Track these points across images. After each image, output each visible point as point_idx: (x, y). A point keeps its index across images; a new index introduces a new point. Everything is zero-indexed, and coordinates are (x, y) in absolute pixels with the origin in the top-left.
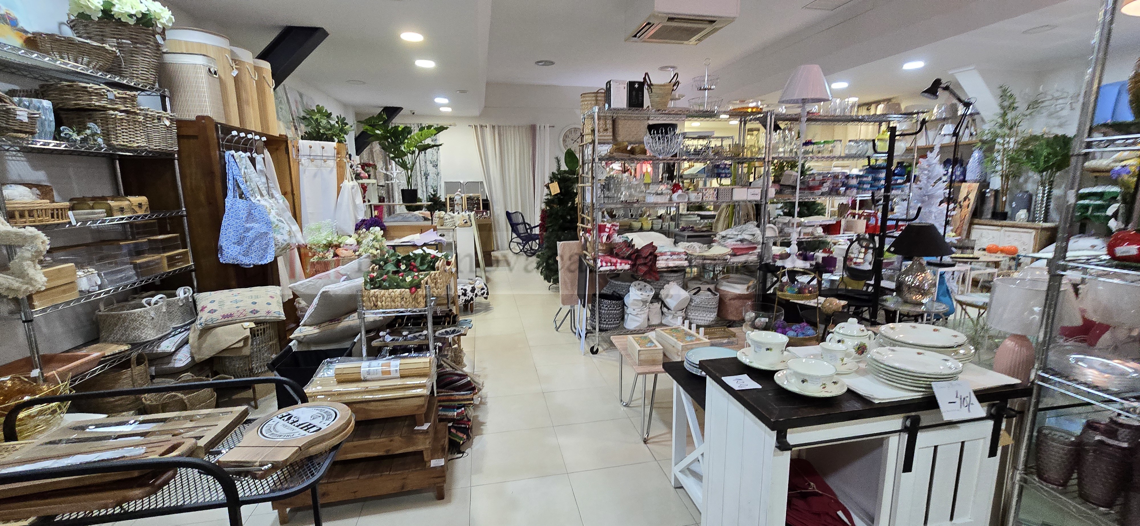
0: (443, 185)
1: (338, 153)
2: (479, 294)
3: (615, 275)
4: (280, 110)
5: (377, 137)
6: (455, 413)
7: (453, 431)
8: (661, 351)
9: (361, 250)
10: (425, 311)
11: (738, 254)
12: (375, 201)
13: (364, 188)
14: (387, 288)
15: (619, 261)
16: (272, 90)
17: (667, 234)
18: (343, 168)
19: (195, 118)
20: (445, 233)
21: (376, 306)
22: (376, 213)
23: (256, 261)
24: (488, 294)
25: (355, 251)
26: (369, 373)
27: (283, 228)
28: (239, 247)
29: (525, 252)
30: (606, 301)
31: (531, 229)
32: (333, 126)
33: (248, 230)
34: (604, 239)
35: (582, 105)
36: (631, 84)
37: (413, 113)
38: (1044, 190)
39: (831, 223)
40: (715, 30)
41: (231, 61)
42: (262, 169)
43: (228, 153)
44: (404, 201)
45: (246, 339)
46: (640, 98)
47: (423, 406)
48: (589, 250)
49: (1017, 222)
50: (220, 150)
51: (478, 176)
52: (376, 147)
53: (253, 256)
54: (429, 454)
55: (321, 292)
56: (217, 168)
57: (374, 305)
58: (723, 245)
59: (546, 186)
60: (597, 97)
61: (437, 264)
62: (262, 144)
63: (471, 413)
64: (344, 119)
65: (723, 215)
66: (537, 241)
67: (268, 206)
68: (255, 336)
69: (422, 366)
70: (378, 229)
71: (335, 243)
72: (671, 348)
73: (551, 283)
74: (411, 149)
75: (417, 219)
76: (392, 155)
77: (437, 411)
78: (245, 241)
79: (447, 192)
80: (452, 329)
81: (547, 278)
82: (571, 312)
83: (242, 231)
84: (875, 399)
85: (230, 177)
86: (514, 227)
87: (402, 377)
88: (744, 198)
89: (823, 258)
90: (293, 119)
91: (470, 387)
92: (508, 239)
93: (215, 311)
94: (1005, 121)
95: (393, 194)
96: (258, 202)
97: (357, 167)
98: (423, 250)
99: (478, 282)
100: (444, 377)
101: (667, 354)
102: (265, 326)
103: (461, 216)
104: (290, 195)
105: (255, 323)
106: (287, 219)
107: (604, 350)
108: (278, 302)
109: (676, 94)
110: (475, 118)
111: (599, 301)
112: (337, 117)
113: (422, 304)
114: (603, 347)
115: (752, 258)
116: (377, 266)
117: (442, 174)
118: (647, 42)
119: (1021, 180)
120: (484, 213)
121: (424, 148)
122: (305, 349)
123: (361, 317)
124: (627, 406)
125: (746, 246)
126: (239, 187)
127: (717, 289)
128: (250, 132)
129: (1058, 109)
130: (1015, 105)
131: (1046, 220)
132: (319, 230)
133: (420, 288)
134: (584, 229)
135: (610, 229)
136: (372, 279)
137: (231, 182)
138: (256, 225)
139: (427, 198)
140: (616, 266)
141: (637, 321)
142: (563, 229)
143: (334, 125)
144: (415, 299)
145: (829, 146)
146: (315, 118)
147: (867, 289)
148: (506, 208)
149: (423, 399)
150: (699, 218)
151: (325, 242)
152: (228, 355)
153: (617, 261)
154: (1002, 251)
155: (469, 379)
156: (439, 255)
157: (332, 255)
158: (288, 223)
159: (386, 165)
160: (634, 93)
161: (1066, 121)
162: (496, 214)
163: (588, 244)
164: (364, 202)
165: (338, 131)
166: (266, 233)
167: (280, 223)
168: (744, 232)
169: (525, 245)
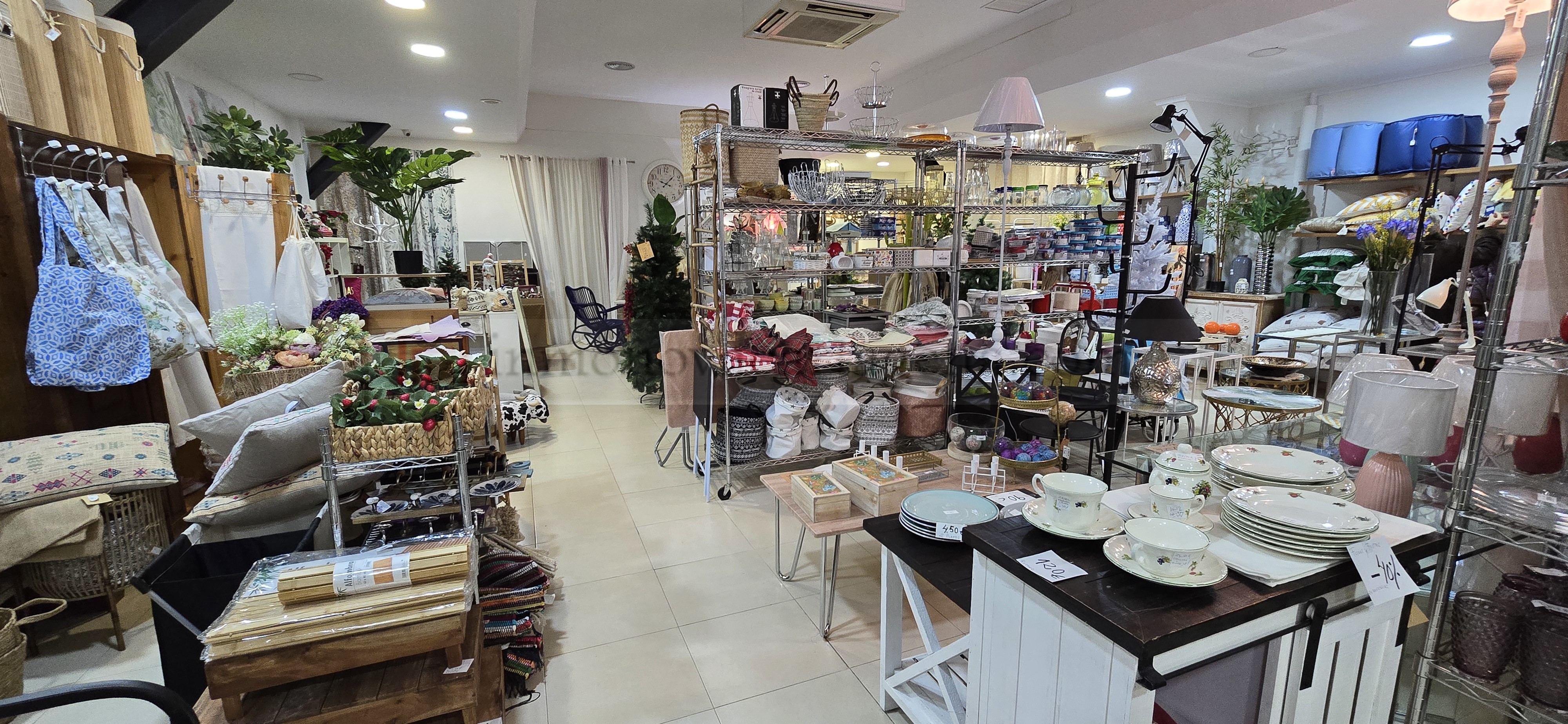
0: (462, 247)
1: (275, 190)
2: (534, 414)
3: (751, 380)
4: (159, 115)
5: (348, 165)
6: (514, 628)
7: (512, 657)
8: (848, 497)
9: (324, 353)
10: (452, 459)
11: (923, 343)
12: (346, 271)
13: (327, 251)
14: (378, 423)
15: (758, 359)
16: (138, 75)
17: (819, 316)
18: (285, 214)
20: (471, 321)
21: (358, 456)
22: (348, 291)
23: (112, 379)
24: (547, 414)
25: (312, 357)
26: (349, 582)
27: (168, 318)
28: (72, 355)
29: (598, 347)
30: (740, 419)
31: (605, 312)
32: (263, 144)
33: (90, 323)
34: (735, 326)
35: (682, 128)
36: (769, 93)
37: (408, 135)
38: (1265, 255)
39: (1039, 297)
40: (872, 28)
41: (44, 13)
42: (119, 212)
43: (40, 183)
44: (399, 270)
45: (91, 527)
46: (784, 115)
47: (460, 630)
48: (710, 343)
49: (1237, 294)
50: (21, 174)
51: (521, 235)
52: (346, 184)
53: (104, 370)
54: (474, 714)
55: (246, 432)
56: (17, 210)
57: (355, 454)
58: (900, 331)
59: (629, 247)
60: (705, 116)
61: (470, 375)
62: (118, 170)
63: (540, 621)
64: (285, 133)
65: (895, 287)
66: (615, 330)
67: (134, 278)
68: (112, 518)
69: (453, 559)
70: (354, 317)
71: (272, 343)
72: (860, 490)
73: (644, 393)
74: (410, 185)
75: (424, 299)
76: (373, 195)
77: (483, 626)
78: (86, 344)
79: (469, 257)
80: (498, 480)
81: (642, 388)
82: (684, 437)
83: (77, 325)
84: (1269, 580)
85: (47, 224)
86: (579, 310)
87: (416, 583)
88: (929, 263)
89: (1027, 345)
90: (188, 132)
91: (537, 578)
92: (569, 329)
93: (20, 477)
94: (1220, 167)
95: (377, 260)
96: (111, 272)
97: (313, 217)
98: (441, 351)
99: (530, 396)
100: (489, 565)
101: (857, 503)
102: (134, 499)
103: (493, 295)
104: (183, 262)
105: (111, 494)
106: (176, 302)
107: (739, 492)
108: (161, 452)
109: (835, 109)
110: (510, 145)
111: (729, 419)
112: (272, 129)
113: (447, 447)
114: (735, 488)
115: (941, 347)
116: (357, 384)
117: (460, 230)
118: (773, 39)
119: (1237, 242)
120: (532, 290)
121: (430, 186)
122: (218, 538)
123: (328, 475)
124: (788, 580)
125: (934, 332)
126: (69, 244)
127: (895, 395)
128: (94, 146)
129: (1275, 155)
130: (1230, 148)
131: (1267, 292)
132: (240, 320)
133: (442, 419)
134: (702, 312)
135: (741, 310)
136: (349, 408)
137: (50, 234)
138: (110, 315)
139: (436, 267)
140: (753, 366)
141: (786, 446)
142: (660, 311)
143: (266, 143)
144: (434, 440)
145: (1032, 193)
146: (227, 128)
147: (1084, 385)
148: (564, 283)
149: (458, 619)
150: (853, 293)
151: (252, 341)
152: (54, 559)
153: (755, 359)
154: (1222, 330)
155: (535, 565)
156: (471, 358)
157: (268, 365)
158: (177, 310)
159: (365, 215)
160: (774, 107)
161: (1284, 171)
162: (549, 291)
163: (708, 333)
164: (327, 273)
165: (274, 154)
166: (132, 329)
167: (161, 311)
168: (928, 311)
169: (597, 336)
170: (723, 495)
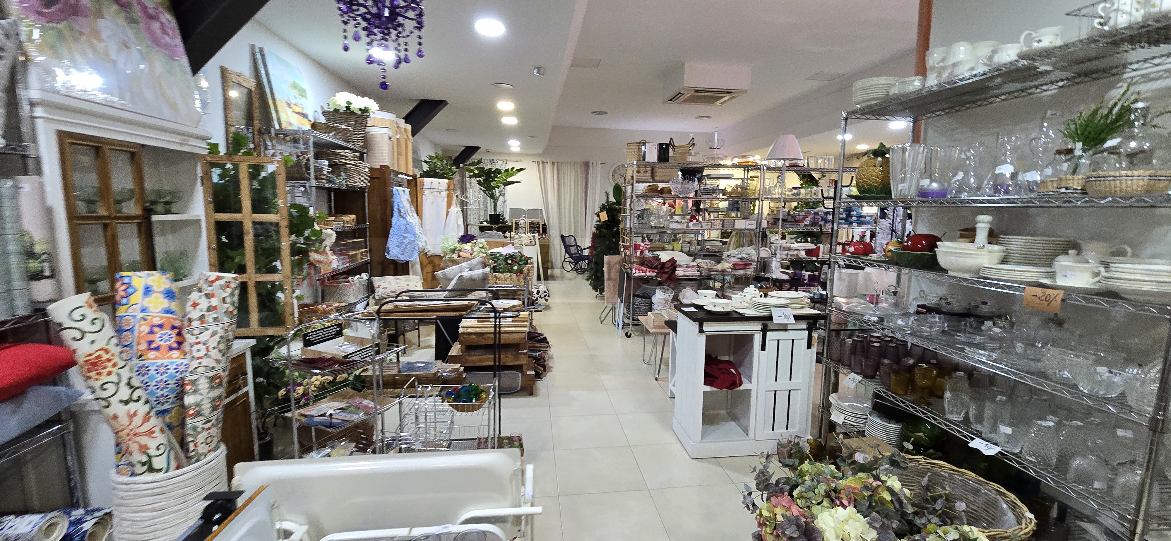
1: (449, 187)
2: (543, 295)
3: (646, 281)
5: (475, 176)
6: (538, 355)
7: (536, 365)
9: (475, 253)
10: (524, 287)
11: (736, 268)
14: (502, 272)
15: (648, 270)
16: (411, 143)
17: (689, 254)
18: (451, 197)
19: (379, 167)
23: (407, 259)
24: (549, 296)
25: (471, 254)
27: (422, 238)
28: (398, 249)
29: (576, 271)
30: (638, 299)
31: (582, 250)
33: (404, 238)
34: (639, 254)
35: (627, 152)
36: (660, 145)
37: (488, 151)
39: (813, 248)
40: (730, 100)
41: (396, 128)
42: (409, 198)
43: (394, 188)
46: (667, 155)
48: (627, 262)
50: (391, 186)
51: (538, 205)
53: (406, 255)
54: (526, 368)
55: (457, 276)
56: (389, 198)
57: (495, 282)
58: (727, 262)
59: (596, 214)
60: (639, 146)
63: (545, 357)
65: (733, 240)
66: (587, 261)
67: (414, 223)
71: (458, 248)
73: (598, 293)
74: (499, 184)
75: (499, 236)
76: (485, 189)
78: (402, 245)
79: (512, 217)
81: (595, 288)
82: (613, 308)
83: (401, 239)
84: (744, 314)
85: (395, 203)
86: (567, 247)
87: (513, 321)
88: (743, 227)
89: (809, 275)
91: (546, 341)
92: (561, 257)
93: (385, 288)
96: (409, 220)
99: (541, 286)
103: (525, 237)
107: (635, 334)
108: (420, 286)
110: (538, 154)
111: (633, 299)
115: (749, 272)
116: (494, 261)
117: (508, 202)
118: (681, 104)
120: (544, 235)
121: (506, 184)
124: (647, 363)
125: (745, 263)
126: (399, 210)
128: (401, 174)
132: (447, 239)
133: (522, 273)
134: (624, 246)
135: (643, 246)
136: (494, 267)
137: (396, 207)
138: (409, 236)
140: (646, 273)
144: (519, 280)
146: (434, 161)
148: (560, 232)
149: (524, 334)
151: (452, 247)
157: (457, 256)
158: (424, 235)
160: (662, 151)
162: (552, 237)
163: (627, 258)
165: (448, 171)
166: (414, 241)
167: (421, 235)
168: (741, 252)
169: (576, 264)
170: (628, 336)
